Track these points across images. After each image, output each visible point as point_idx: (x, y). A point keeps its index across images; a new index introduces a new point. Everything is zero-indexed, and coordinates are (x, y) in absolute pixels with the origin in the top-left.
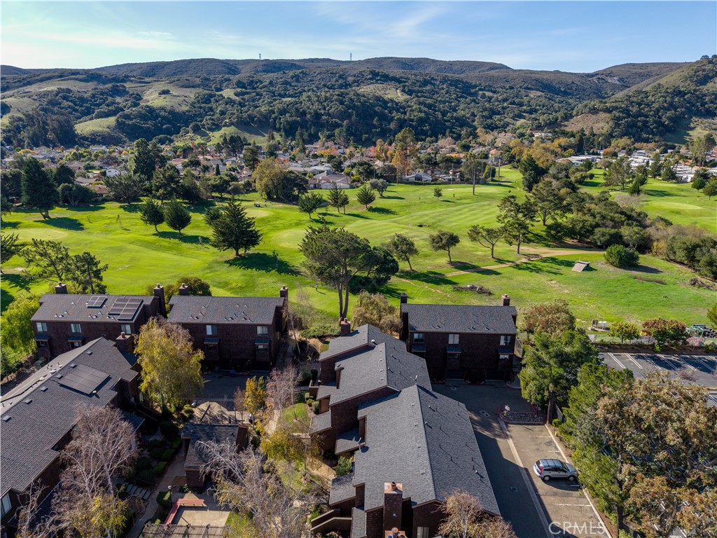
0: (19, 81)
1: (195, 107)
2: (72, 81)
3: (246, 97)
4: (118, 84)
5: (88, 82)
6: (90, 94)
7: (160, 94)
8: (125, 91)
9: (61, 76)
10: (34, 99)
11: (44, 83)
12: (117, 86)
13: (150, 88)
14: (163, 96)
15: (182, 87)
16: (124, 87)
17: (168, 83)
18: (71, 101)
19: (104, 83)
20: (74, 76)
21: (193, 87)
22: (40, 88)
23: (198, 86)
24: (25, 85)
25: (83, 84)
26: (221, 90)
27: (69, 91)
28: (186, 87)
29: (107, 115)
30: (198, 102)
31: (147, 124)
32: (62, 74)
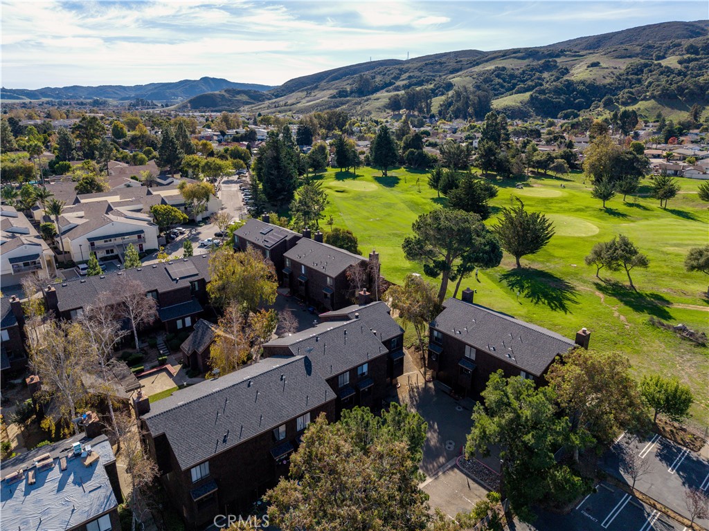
0: (471, 63)
1: (620, 79)
2: (511, 59)
3: (691, 65)
4: (550, 60)
5: (525, 59)
6: (521, 71)
7: (588, 67)
8: (555, 66)
9: (503, 56)
10: (473, 78)
11: (488, 63)
12: (549, 61)
13: (581, 62)
14: (591, 69)
15: (618, 57)
16: (556, 62)
17: (602, 55)
18: (502, 79)
19: (539, 60)
20: (514, 55)
21: (630, 57)
22: (483, 68)
23: (637, 55)
24: (474, 66)
25: (520, 61)
26: (664, 57)
27: (504, 69)
28: (621, 58)
29: (525, 90)
30: (627, 73)
31: (560, 98)
32: (505, 54)
